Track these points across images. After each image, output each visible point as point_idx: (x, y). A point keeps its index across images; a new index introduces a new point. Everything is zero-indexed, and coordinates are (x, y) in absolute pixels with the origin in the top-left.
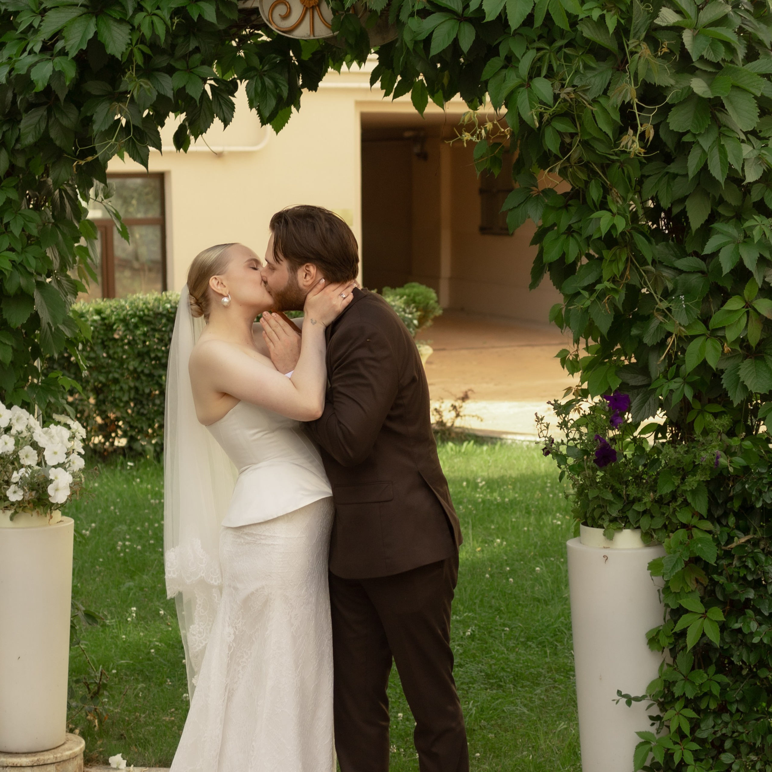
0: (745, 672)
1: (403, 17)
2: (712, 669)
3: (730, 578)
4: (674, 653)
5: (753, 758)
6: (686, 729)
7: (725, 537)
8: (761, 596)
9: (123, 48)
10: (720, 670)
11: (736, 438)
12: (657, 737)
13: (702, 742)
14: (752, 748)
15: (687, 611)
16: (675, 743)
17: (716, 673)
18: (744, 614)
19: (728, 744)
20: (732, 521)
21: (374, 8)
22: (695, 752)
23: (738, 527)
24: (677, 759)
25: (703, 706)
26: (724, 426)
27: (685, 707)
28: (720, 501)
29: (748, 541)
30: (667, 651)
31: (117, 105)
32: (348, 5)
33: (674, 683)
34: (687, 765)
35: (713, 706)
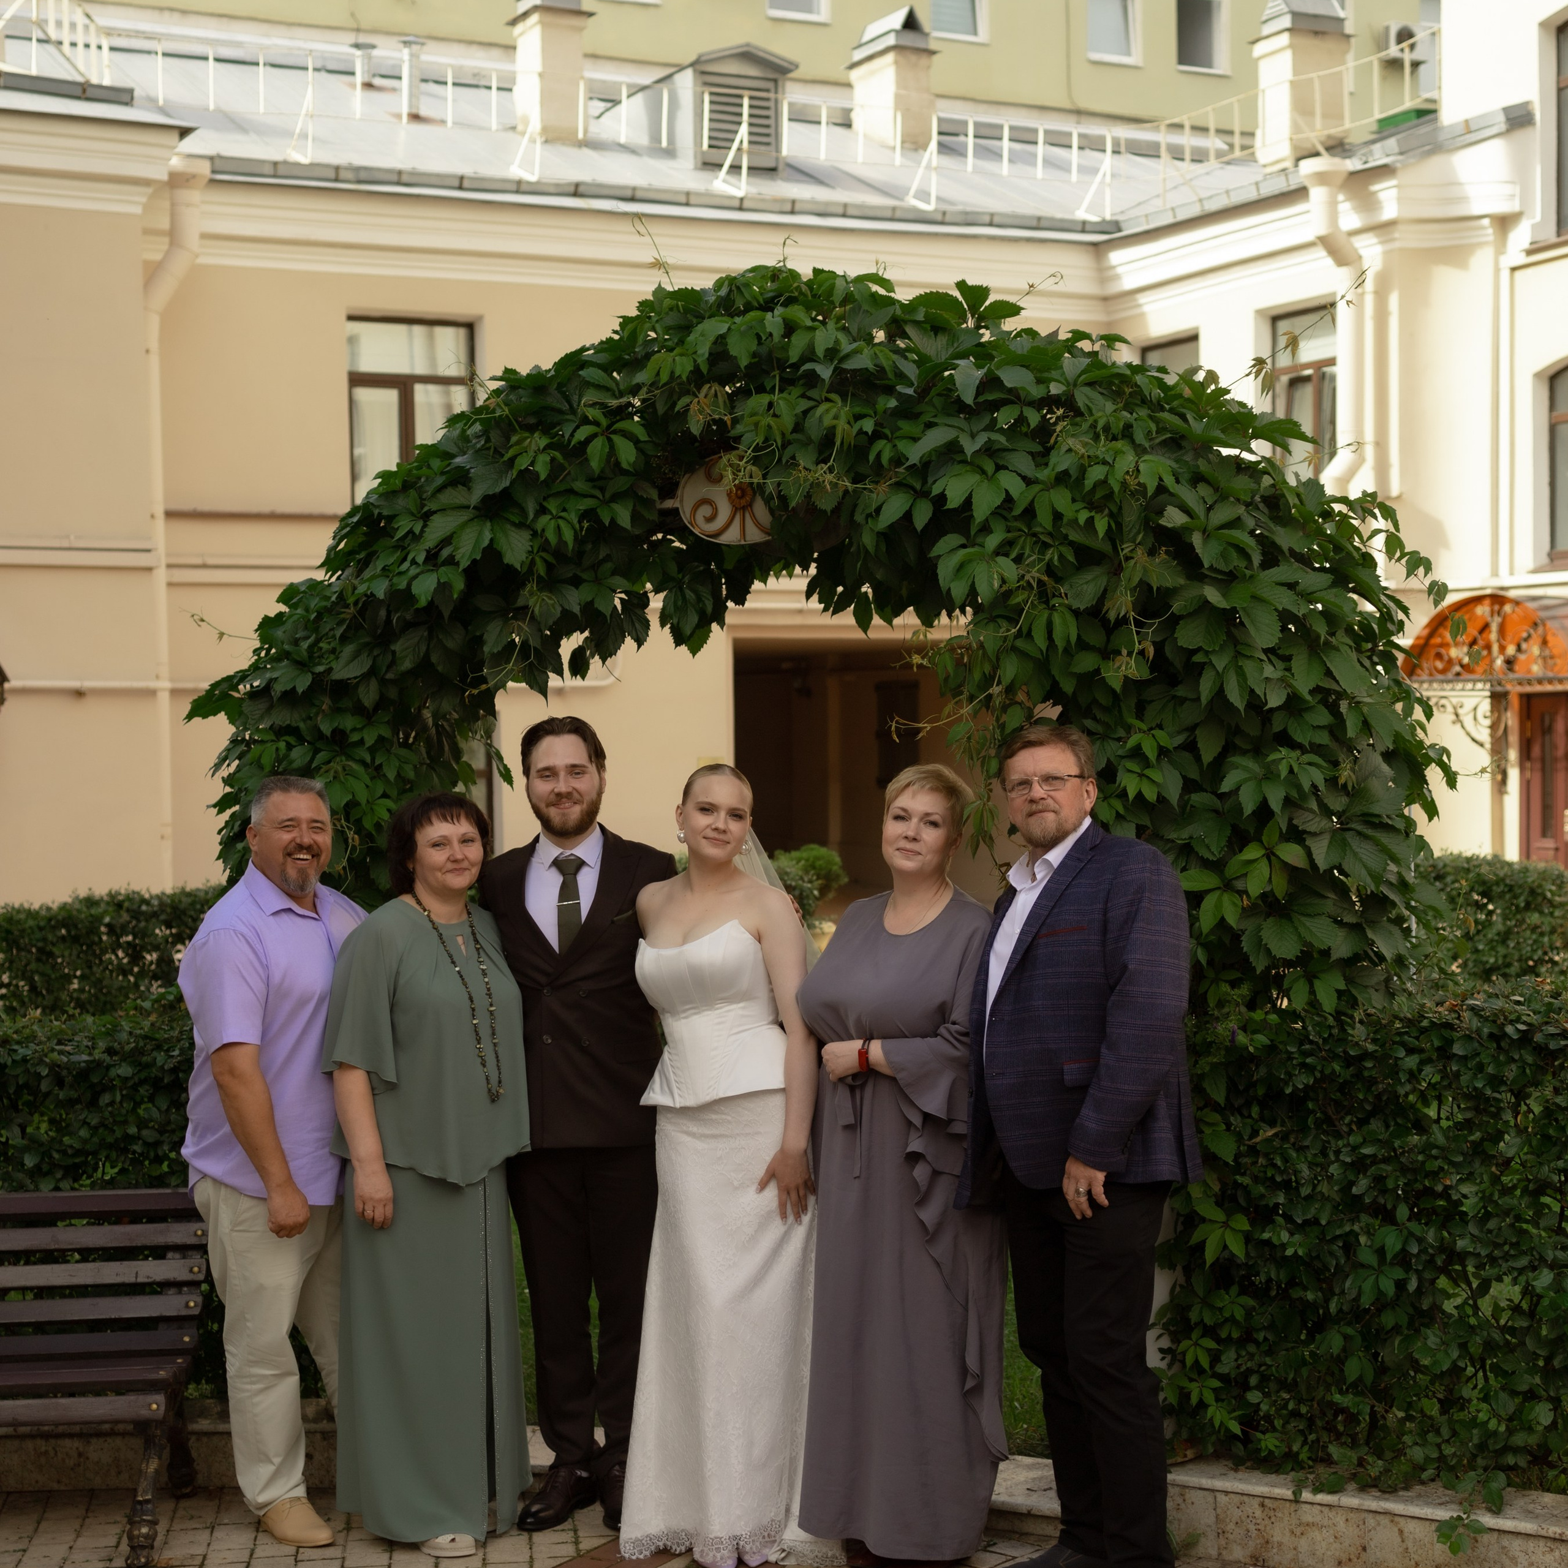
0: (1273, 1293)
1: (859, 518)
2: (1234, 1290)
3: (1256, 1179)
4: (1188, 1271)
5: (1286, 1396)
6: (1205, 1362)
7: (1248, 1131)
8: (1291, 1200)
9: (523, 556)
10: (1243, 1292)
11: (1259, 1012)
12: (1170, 1374)
13: (1223, 1378)
14: (1283, 1385)
15: (1203, 1220)
16: (1191, 1380)
17: (1239, 1295)
18: (1273, 1222)
19: (1253, 1380)
20: (1255, 1111)
21: (823, 507)
22: (1215, 1390)
23: (1262, 1119)
24: (1194, 1400)
25: (1224, 1335)
26: (1242, 996)
27: (1203, 1336)
28: (1241, 1088)
29: (1276, 1135)
30: (1179, 1268)
31: (515, 623)
32: (793, 504)
33: (1189, 1308)
34: (1206, 1406)
35: (1235, 1335)
